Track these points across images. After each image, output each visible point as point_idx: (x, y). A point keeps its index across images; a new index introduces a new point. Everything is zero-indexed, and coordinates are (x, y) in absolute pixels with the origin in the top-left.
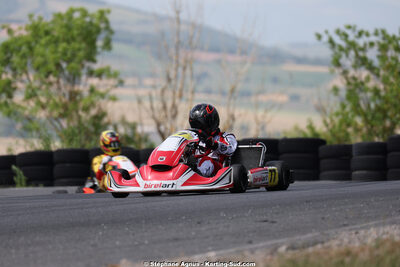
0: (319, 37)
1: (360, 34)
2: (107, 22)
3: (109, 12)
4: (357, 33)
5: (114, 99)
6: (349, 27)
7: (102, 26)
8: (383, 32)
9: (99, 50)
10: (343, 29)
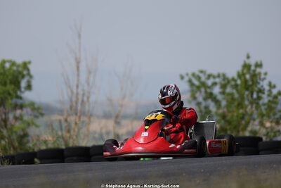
0: (182, 78)
1: (209, 76)
2: (28, 70)
3: (30, 62)
4: (206, 76)
5: (37, 126)
6: (202, 72)
7: (25, 72)
8: (224, 75)
9: (23, 89)
10: (197, 73)
